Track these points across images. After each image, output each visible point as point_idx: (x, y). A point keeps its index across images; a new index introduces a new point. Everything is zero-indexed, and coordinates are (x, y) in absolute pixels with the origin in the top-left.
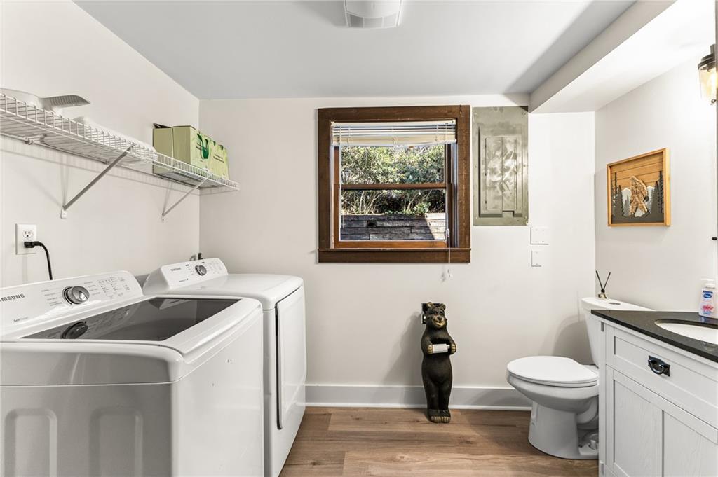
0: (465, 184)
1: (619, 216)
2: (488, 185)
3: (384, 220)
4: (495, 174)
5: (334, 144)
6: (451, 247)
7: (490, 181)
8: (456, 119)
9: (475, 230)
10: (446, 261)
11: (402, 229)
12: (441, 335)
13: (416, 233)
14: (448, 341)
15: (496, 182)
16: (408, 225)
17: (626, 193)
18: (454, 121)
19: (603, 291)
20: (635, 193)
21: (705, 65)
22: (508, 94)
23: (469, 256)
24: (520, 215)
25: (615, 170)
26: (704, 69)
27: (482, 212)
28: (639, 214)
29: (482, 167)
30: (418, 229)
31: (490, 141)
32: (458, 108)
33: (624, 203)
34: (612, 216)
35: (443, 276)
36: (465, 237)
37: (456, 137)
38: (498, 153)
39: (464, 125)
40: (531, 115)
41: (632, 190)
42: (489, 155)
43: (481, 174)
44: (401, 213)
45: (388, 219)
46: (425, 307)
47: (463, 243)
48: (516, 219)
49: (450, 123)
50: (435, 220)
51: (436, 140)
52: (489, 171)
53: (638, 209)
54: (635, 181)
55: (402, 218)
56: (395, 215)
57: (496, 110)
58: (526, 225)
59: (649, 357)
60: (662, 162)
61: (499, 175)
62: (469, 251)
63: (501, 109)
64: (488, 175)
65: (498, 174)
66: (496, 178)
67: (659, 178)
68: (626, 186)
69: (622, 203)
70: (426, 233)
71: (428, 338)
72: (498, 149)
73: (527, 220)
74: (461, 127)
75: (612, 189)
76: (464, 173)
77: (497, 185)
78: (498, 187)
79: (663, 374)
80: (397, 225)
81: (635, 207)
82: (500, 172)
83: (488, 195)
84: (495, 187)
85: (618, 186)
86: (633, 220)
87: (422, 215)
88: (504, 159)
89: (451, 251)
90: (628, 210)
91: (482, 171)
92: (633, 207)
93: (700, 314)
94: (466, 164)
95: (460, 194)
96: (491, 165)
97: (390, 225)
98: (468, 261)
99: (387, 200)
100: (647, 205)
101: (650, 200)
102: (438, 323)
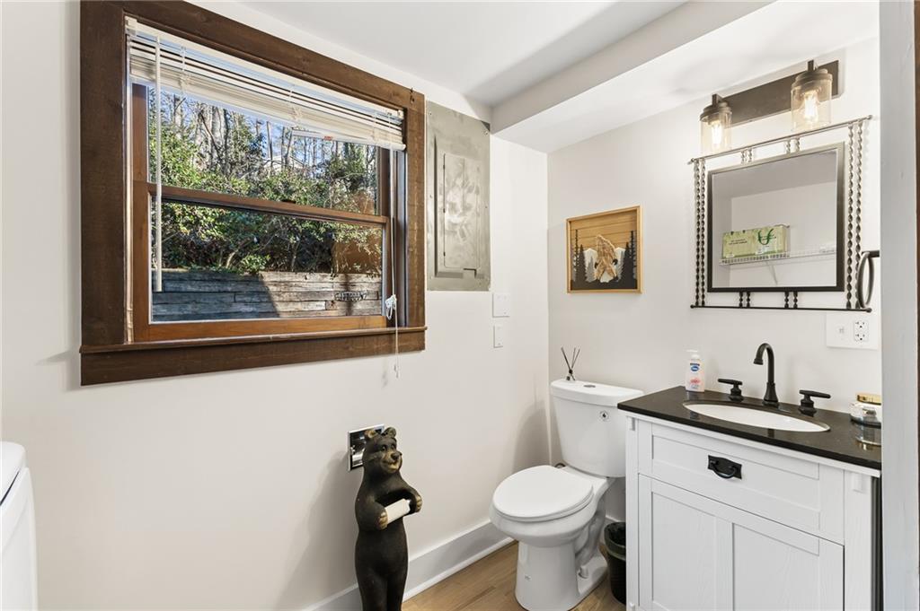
0: (418, 222)
1: (581, 281)
2: (446, 228)
3: (181, 280)
4: (456, 212)
5: (135, 76)
6: (399, 326)
7: (449, 222)
8: (405, 111)
9: (431, 297)
10: (390, 351)
11: (219, 296)
12: (393, 485)
13: (244, 302)
14: (407, 493)
15: (456, 224)
16: (229, 289)
17: (590, 255)
18: (402, 113)
19: (571, 372)
20: (602, 254)
21: (707, 117)
22: (471, 99)
23: (424, 340)
24: (482, 277)
25: (576, 226)
26: (705, 121)
27: (440, 268)
28: (606, 279)
29: (440, 198)
30: (248, 295)
31: (450, 159)
32: (408, 93)
33: (587, 265)
34: (572, 281)
35: (384, 376)
36: (418, 309)
37: (404, 141)
38: (459, 182)
39: (416, 124)
40: (493, 138)
41: (598, 251)
42: (448, 184)
43: (438, 210)
44: (213, 269)
45: (189, 278)
46: (355, 439)
47: (415, 318)
48: (478, 281)
49: (394, 113)
50: (276, 284)
51: (373, 137)
52: (447, 206)
53: (606, 272)
54: (602, 240)
55: (219, 277)
56: (205, 273)
57: (455, 115)
58: (487, 290)
59: (709, 457)
60: (634, 221)
61: (461, 215)
62: (423, 331)
63: (462, 116)
64: (447, 212)
65: (459, 213)
66: (456, 219)
67: (630, 239)
68: (588, 247)
69: (584, 266)
70: (261, 302)
71: (372, 499)
72: (459, 175)
73: (489, 283)
74: (413, 125)
75: (572, 249)
76: (416, 203)
77: (457, 229)
78: (458, 233)
79: (733, 478)
80: (207, 289)
81: (602, 271)
82: (461, 211)
83: (446, 243)
84: (456, 233)
85: (579, 246)
86: (598, 286)
87: (254, 273)
88: (466, 191)
89: (399, 333)
90: (592, 274)
91: (440, 205)
92: (599, 271)
93: (687, 389)
94: (419, 188)
95: (411, 238)
96: (450, 197)
97: (194, 289)
98: (422, 347)
99: (185, 245)
100: (616, 270)
101: (619, 263)
102: (393, 466)
